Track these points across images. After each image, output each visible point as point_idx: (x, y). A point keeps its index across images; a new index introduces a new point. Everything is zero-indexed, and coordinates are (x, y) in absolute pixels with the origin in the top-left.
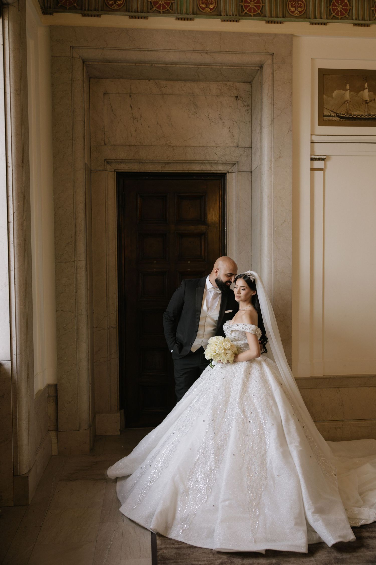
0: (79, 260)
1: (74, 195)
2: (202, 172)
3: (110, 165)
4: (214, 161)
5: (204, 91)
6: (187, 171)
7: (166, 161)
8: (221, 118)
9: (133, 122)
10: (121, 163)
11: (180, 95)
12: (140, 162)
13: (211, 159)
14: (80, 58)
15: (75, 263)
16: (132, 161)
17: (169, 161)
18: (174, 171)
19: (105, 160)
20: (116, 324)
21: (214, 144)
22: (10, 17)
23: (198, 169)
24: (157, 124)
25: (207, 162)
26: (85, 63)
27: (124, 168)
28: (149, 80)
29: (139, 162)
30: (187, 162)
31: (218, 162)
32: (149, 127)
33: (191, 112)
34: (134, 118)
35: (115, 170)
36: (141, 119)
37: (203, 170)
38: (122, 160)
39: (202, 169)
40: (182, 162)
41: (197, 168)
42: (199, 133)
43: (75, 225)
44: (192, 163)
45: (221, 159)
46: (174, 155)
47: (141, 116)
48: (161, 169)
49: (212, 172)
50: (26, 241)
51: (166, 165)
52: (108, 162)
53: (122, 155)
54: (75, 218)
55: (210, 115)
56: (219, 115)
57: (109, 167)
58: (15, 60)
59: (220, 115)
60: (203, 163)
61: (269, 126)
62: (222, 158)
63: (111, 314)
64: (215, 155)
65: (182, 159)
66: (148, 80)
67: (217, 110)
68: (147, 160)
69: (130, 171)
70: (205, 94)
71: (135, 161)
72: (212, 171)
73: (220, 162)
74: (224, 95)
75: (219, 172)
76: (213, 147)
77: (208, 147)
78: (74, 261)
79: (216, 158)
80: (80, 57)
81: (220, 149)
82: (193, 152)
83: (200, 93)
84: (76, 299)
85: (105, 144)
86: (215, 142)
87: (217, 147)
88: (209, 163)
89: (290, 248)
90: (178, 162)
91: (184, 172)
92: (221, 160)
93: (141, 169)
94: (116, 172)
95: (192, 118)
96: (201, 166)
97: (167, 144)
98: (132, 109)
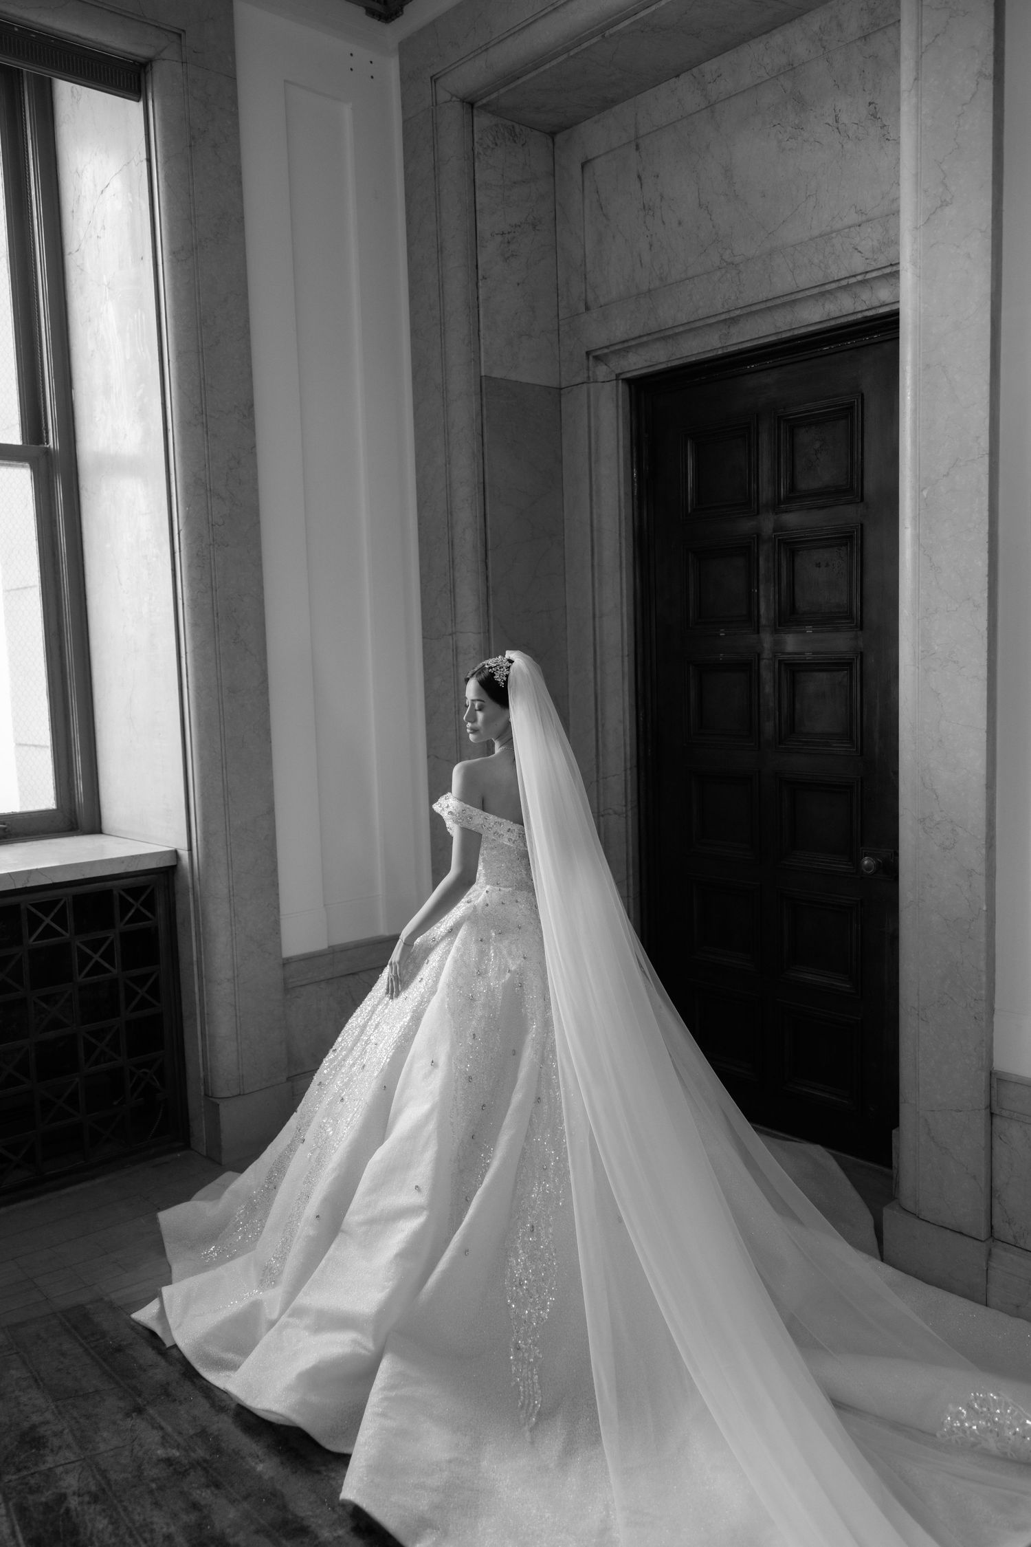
0: (461, 632)
2: (833, 323)
3: (606, 365)
4: (854, 276)
5: (821, 40)
6: (789, 330)
7: (723, 317)
8: (874, 116)
9: (645, 222)
10: (627, 350)
11: (756, 85)
12: (665, 336)
13: (844, 274)
14: (454, 99)
15: (453, 639)
16: (645, 339)
17: (732, 314)
18: (755, 343)
19: (588, 353)
20: (624, 803)
21: (853, 218)
23: (817, 318)
24: (700, 205)
25: (834, 286)
26: (476, 105)
27: (638, 363)
28: (678, 76)
29: (664, 338)
30: (778, 301)
31: (869, 276)
32: (680, 223)
33: (785, 132)
34: (647, 207)
35: (618, 376)
36: (661, 207)
37: (833, 315)
38: (624, 342)
39: (828, 315)
40: (763, 306)
41: (812, 316)
42: (808, 194)
44: (793, 301)
45: (873, 263)
46: (740, 292)
47: (662, 197)
48: (720, 345)
49: (860, 316)
50: (216, 591)
51: (729, 327)
52: (597, 358)
53: (620, 328)
55: (844, 118)
56: (870, 104)
57: (602, 371)
59: (873, 103)
60: (823, 292)
62: (875, 260)
64: (856, 253)
65: (762, 297)
66: (674, 79)
67: (864, 90)
68: (677, 326)
69: (651, 369)
70: (824, 48)
71: (650, 338)
72: (861, 311)
73: (874, 274)
74: (884, 25)
75: (882, 310)
76: (850, 227)
77: (834, 235)
78: (450, 635)
79: (858, 264)
80: (453, 95)
81: (869, 230)
82: (791, 266)
83: (810, 51)
85: (587, 308)
86: (856, 207)
87: (859, 226)
88: (839, 287)
90: (754, 308)
91: (779, 337)
92: (875, 265)
93: (674, 358)
94: (620, 381)
95: (789, 150)
96: (823, 305)
97: (724, 260)
98: (641, 185)
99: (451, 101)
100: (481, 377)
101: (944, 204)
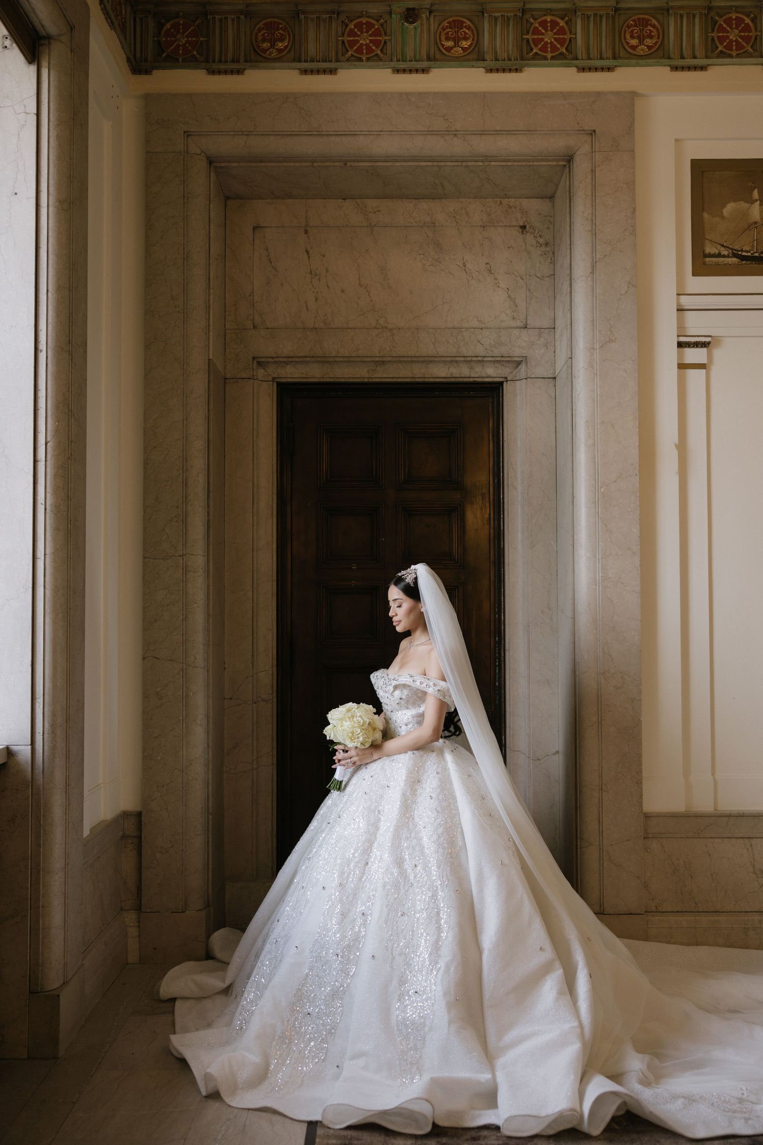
0: (192, 555)
1: (185, 422)
2: (453, 380)
3: (264, 369)
4: (476, 357)
5: (454, 217)
6: (422, 378)
7: (377, 359)
8: (490, 271)
9: (311, 282)
10: (286, 363)
11: (406, 226)
12: (324, 360)
13: (470, 354)
14: (203, 154)
15: (183, 559)
16: (308, 359)
17: (384, 359)
18: (395, 380)
19: (254, 358)
20: (271, 692)
21: (475, 323)
22: (52, 62)
23: (443, 375)
24: (360, 284)
25: (462, 359)
26: (213, 164)
27: (293, 374)
28: (345, 199)
29: (323, 362)
30: (421, 359)
31: (485, 359)
32: (343, 291)
33: (428, 260)
34: (313, 273)
35: (274, 378)
36: (326, 277)
37: (454, 375)
38: (289, 357)
39: (452, 374)
40: (410, 359)
41: (440, 373)
42: (444, 301)
43: (185, 484)
44: (431, 361)
45: (490, 352)
46: (394, 347)
47: (327, 271)
48: (367, 376)
49: (472, 380)
50: (71, 500)
51: (377, 366)
52: (259, 363)
53: (287, 348)
54: (184, 468)
55: (469, 266)
56: (487, 264)
57: (261, 373)
58: (60, 144)
59: (488, 264)
60: (453, 361)
61: (588, 278)
62: (492, 351)
63: (262, 672)
64: (479, 344)
65: (410, 354)
66: (341, 200)
67: (483, 255)
68: (338, 357)
69: (305, 380)
70: (457, 222)
71: (313, 359)
72: (473, 377)
73: (489, 359)
74: (496, 225)
75: (486, 380)
76: (475, 329)
77: (464, 330)
78: (180, 556)
79: (480, 351)
80: (202, 152)
81: (488, 333)
82: (433, 340)
83: (447, 221)
84: (183, 634)
85: (254, 327)
86: (477, 318)
87: (482, 329)
88: (465, 361)
89: (635, 531)
90: (402, 359)
91: (414, 380)
92: (491, 354)
93: (327, 376)
94: (275, 383)
95: (431, 272)
96: (449, 368)
97: (379, 324)
98: (309, 257)
99: (200, 155)
100: (209, 360)
101: (611, 341)
